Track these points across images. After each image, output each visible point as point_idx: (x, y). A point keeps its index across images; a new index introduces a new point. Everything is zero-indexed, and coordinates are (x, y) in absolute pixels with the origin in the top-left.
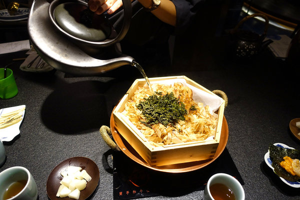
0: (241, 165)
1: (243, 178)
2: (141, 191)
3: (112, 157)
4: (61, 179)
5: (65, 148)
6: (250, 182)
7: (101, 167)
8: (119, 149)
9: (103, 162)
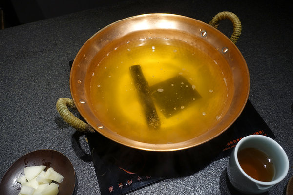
0: (267, 113)
1: (273, 129)
2: (139, 179)
3: (86, 139)
4: (19, 189)
5: (13, 141)
6: (282, 133)
7: (72, 157)
8: (92, 130)
9: (75, 150)
